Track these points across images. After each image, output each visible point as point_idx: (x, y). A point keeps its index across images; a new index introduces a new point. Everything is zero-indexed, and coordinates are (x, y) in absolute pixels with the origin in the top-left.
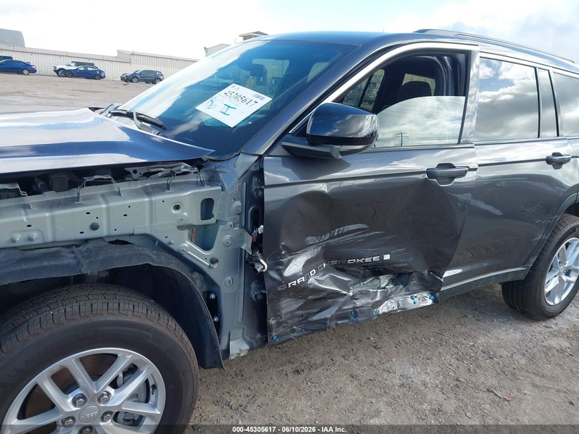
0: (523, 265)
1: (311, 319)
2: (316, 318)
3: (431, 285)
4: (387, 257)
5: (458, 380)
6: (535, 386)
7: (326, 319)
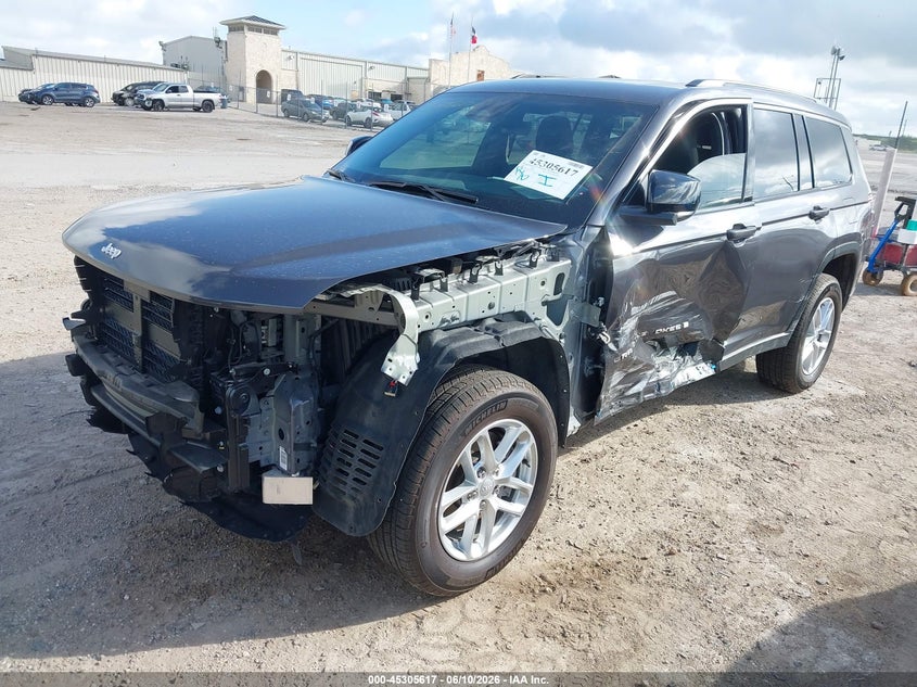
0: (786, 331)
1: (626, 394)
2: (631, 392)
3: (713, 355)
4: (686, 325)
5: (742, 453)
6: (814, 451)
7: (639, 393)
